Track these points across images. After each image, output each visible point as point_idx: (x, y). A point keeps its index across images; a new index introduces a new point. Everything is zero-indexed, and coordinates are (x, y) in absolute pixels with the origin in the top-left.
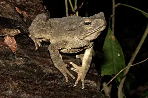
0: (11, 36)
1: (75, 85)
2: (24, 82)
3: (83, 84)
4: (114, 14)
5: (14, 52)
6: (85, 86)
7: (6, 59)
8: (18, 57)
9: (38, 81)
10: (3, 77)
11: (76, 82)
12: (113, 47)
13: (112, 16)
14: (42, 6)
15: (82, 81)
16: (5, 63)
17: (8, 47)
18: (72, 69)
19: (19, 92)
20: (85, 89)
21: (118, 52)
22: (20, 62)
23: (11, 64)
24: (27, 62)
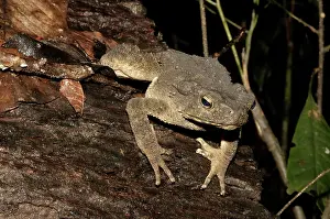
0: (73, 80)
1: (204, 186)
2: (96, 172)
3: (222, 186)
4: (321, 66)
5: (77, 110)
6: (226, 189)
7: (62, 125)
8: (86, 121)
9: (127, 173)
10: (53, 158)
11: (208, 180)
12: (316, 133)
13: (316, 70)
14: (152, 33)
15: (221, 177)
16: (59, 133)
17: (67, 100)
18: (199, 151)
19: (84, 191)
20: (226, 195)
21: (326, 146)
22: (89, 131)
23: (72, 134)
24: (104, 132)
